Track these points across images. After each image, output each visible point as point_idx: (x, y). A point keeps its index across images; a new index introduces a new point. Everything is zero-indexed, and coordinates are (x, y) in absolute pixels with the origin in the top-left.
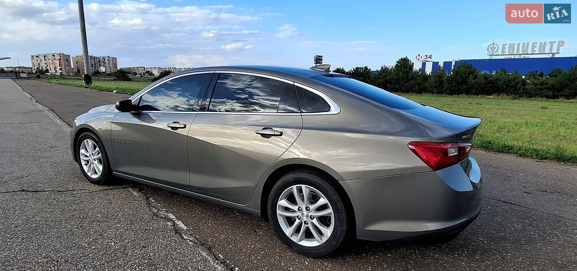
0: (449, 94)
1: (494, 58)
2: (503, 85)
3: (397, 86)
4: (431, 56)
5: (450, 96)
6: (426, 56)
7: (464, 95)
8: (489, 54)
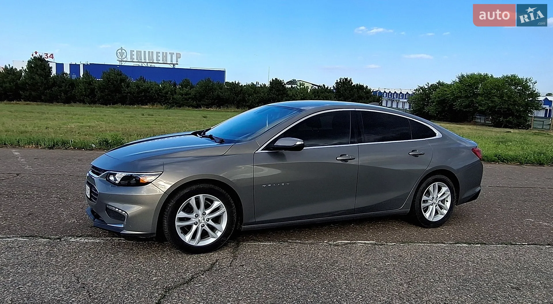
0: (103, 104)
1: (124, 64)
3: (34, 94)
5: (105, 106)
6: (46, 55)
7: (119, 105)
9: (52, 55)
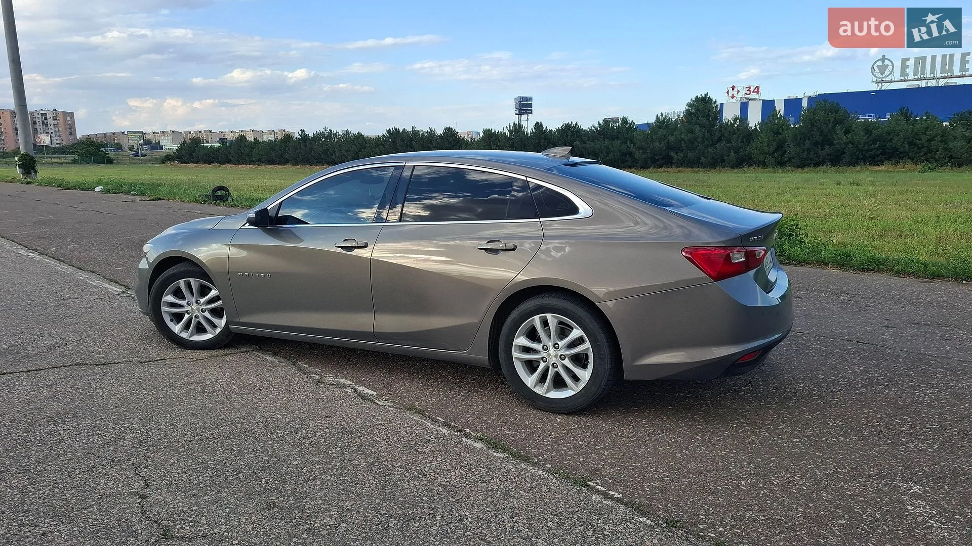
0: (797, 167)
1: (886, 87)
2: (903, 142)
3: (690, 155)
4: (758, 90)
5: (800, 170)
6: (747, 89)
7: (827, 166)
8: (875, 79)
9: (757, 87)
